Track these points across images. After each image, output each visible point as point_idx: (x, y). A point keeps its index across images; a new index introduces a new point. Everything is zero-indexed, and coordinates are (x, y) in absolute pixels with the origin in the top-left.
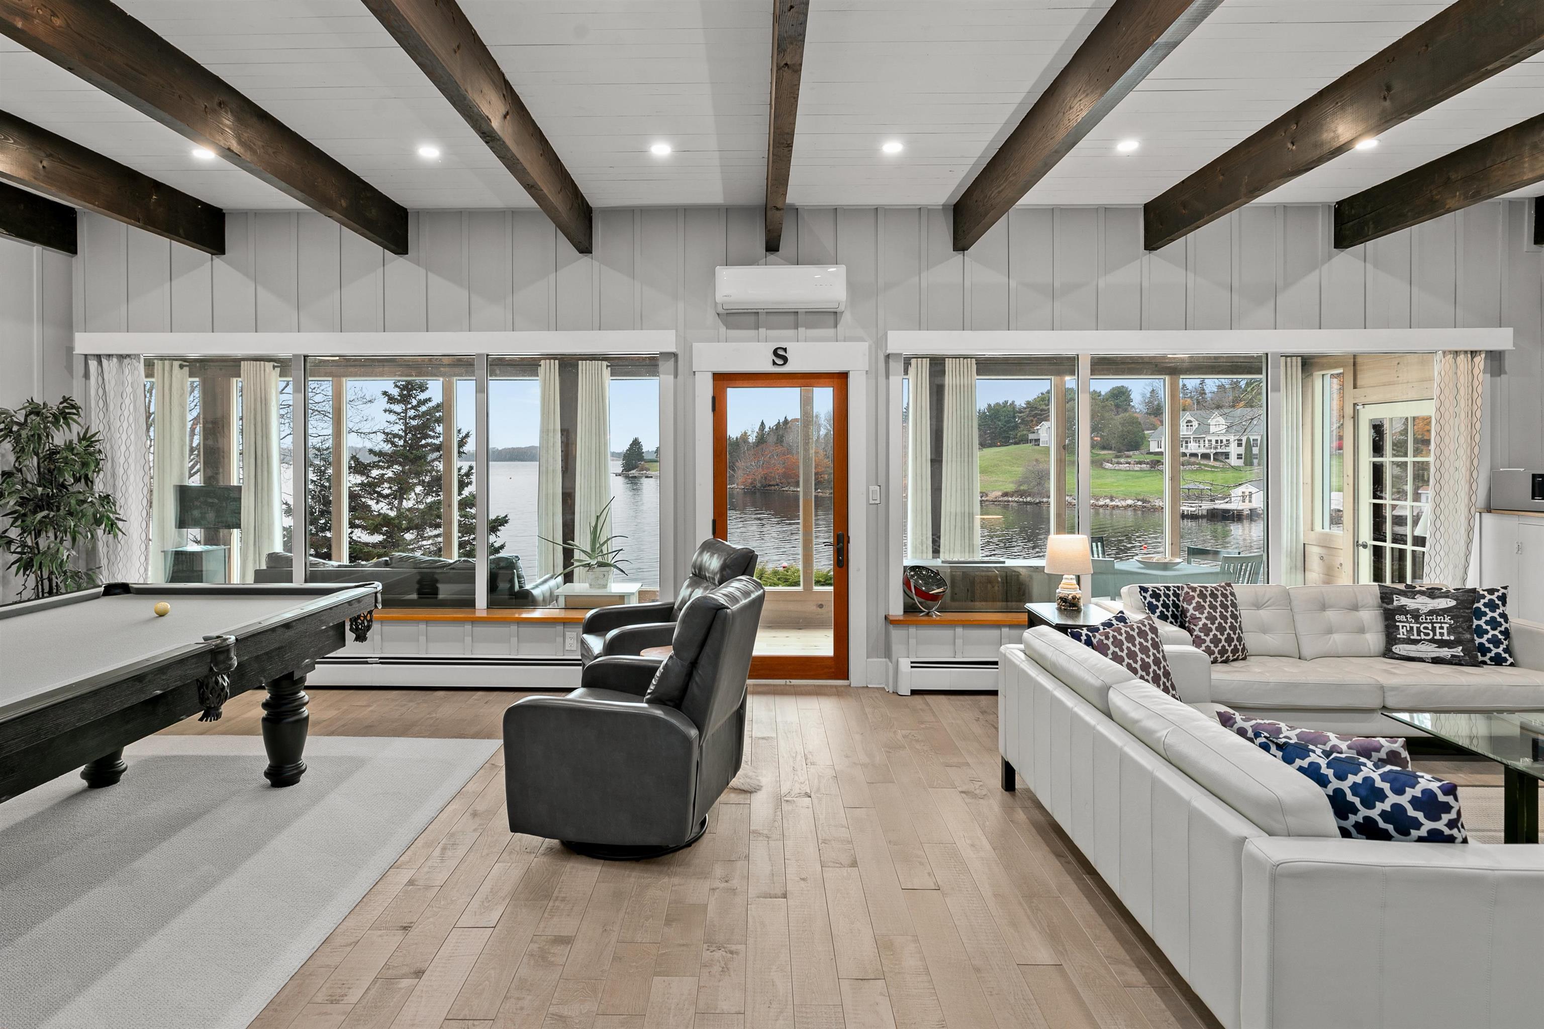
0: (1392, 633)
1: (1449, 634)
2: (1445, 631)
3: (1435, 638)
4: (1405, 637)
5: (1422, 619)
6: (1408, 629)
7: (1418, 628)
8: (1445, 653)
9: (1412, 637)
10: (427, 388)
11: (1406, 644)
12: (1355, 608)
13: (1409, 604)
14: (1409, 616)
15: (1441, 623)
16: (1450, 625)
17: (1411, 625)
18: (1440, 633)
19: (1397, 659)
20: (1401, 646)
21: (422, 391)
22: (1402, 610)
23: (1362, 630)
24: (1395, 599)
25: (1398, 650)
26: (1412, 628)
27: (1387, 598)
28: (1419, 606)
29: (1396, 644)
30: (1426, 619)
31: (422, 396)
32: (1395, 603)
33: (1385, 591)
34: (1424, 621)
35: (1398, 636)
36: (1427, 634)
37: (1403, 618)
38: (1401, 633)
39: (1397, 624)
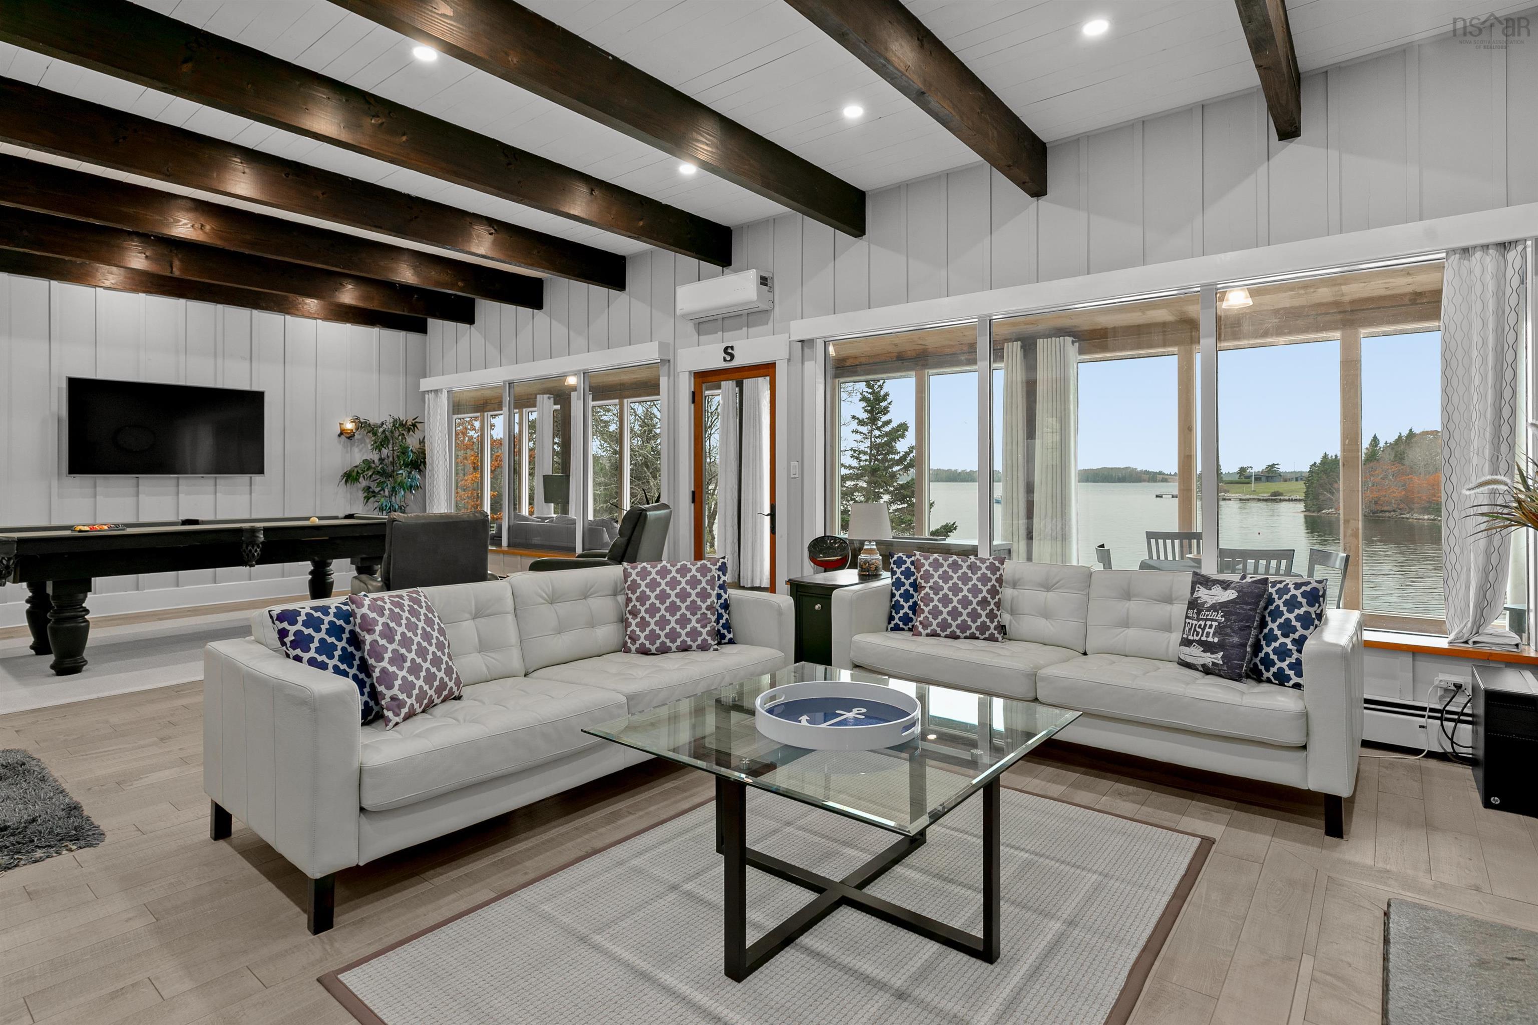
1: (1215, 635)
2: (1212, 631)
3: (1201, 638)
5: (1202, 615)
7: (1195, 626)
8: (1208, 659)
10: (889, 411)
11: (1185, 645)
13: (1203, 597)
14: (1195, 611)
15: (1212, 620)
16: (1219, 623)
17: (1193, 622)
18: (1207, 632)
20: (1186, 649)
21: (885, 414)
24: (1197, 589)
25: (1184, 653)
26: (1192, 626)
28: (1208, 599)
29: (1180, 646)
30: (1205, 615)
31: (885, 418)
32: (1195, 594)
35: (1183, 636)
36: (1198, 634)
37: (1191, 613)
39: (1187, 620)
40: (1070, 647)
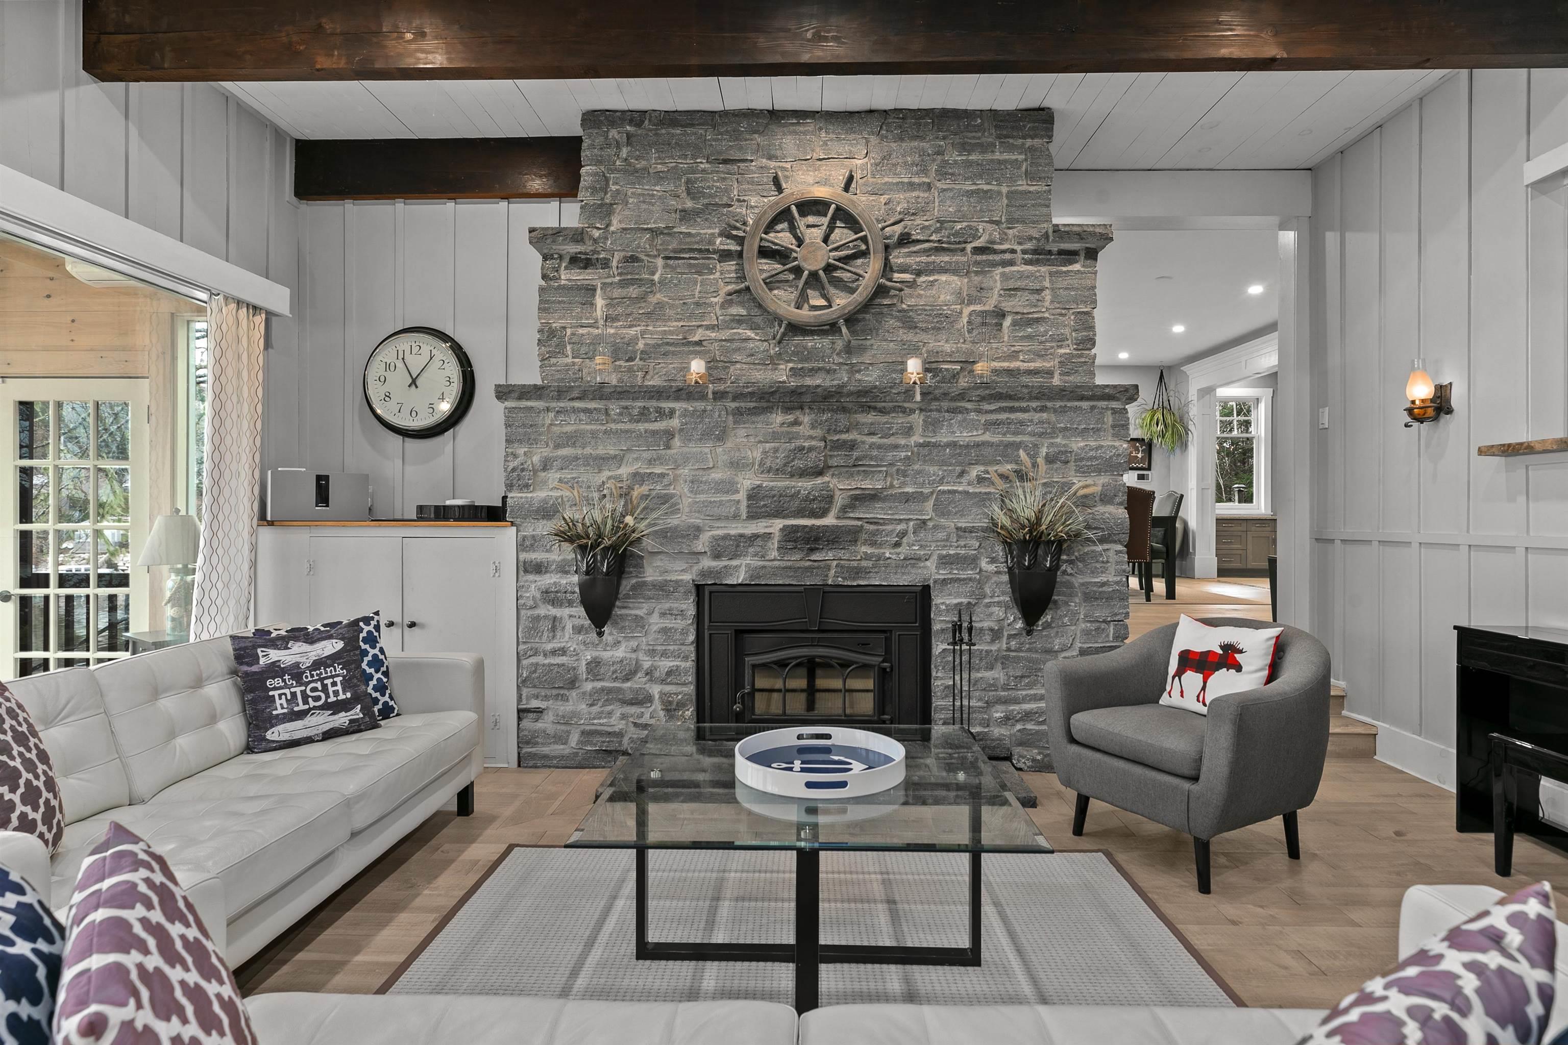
0: (263, 711)
1: (344, 692)
2: (339, 687)
3: (329, 700)
4: (285, 711)
5: (307, 677)
6: (289, 698)
7: (303, 693)
8: (342, 719)
9: (296, 709)
11: (289, 722)
12: (198, 683)
13: (283, 659)
14: (287, 677)
15: (332, 677)
16: (344, 677)
17: (293, 690)
18: (334, 691)
19: (275, 749)
20: (281, 728)
22: (275, 670)
23: (213, 719)
24: (261, 654)
25: (276, 734)
26: (294, 695)
27: (249, 656)
28: (297, 659)
29: (272, 726)
30: (312, 676)
32: (262, 661)
33: (242, 645)
34: (310, 679)
35: (274, 713)
36: (317, 699)
37: (278, 682)
38: (279, 707)
39: (271, 693)
40: (108, 806)
